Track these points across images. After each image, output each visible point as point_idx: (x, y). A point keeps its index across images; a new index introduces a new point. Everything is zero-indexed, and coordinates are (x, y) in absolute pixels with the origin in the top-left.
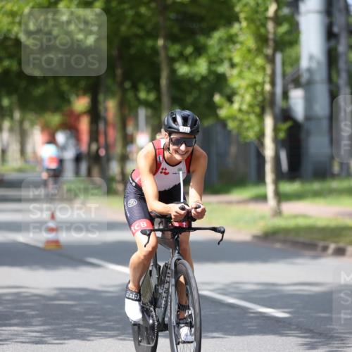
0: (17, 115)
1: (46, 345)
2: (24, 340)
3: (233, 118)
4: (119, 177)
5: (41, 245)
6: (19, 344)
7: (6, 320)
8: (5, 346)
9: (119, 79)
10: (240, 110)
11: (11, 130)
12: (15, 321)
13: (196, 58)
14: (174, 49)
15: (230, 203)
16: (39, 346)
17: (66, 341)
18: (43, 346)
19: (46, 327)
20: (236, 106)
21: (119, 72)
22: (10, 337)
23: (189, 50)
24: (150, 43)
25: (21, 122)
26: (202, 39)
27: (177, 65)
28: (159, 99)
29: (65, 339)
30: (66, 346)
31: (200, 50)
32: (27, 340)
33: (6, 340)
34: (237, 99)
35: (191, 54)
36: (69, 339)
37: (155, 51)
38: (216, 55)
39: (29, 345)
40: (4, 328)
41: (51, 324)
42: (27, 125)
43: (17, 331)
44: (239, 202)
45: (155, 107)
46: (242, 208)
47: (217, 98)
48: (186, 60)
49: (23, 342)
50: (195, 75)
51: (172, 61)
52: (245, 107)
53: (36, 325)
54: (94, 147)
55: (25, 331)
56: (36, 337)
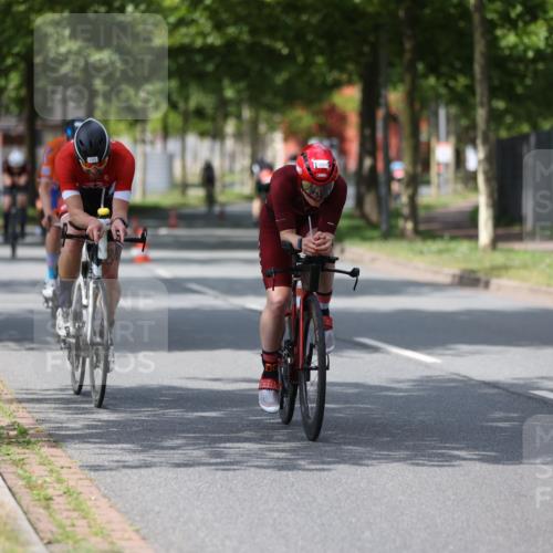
0: (247, 113)
1: (295, 472)
2: (261, 464)
4: (406, 211)
6: (252, 469)
7: (232, 431)
8: (231, 473)
9: (408, 56)
11: (238, 136)
12: (247, 434)
13: (527, 24)
14: (495, 8)
16: (284, 473)
18: (290, 473)
19: (293, 444)
21: (408, 45)
22: (238, 458)
25: (254, 124)
27: (499, 32)
28: (471, 89)
30: (330, 474)
32: (265, 464)
33: (232, 463)
35: (520, 16)
36: (334, 463)
39: (268, 471)
40: (228, 445)
42: (263, 128)
43: (248, 449)
45: (463, 101)
49: (257, 467)
51: (490, 26)
53: (279, 440)
54: (368, 162)
56: (278, 458)
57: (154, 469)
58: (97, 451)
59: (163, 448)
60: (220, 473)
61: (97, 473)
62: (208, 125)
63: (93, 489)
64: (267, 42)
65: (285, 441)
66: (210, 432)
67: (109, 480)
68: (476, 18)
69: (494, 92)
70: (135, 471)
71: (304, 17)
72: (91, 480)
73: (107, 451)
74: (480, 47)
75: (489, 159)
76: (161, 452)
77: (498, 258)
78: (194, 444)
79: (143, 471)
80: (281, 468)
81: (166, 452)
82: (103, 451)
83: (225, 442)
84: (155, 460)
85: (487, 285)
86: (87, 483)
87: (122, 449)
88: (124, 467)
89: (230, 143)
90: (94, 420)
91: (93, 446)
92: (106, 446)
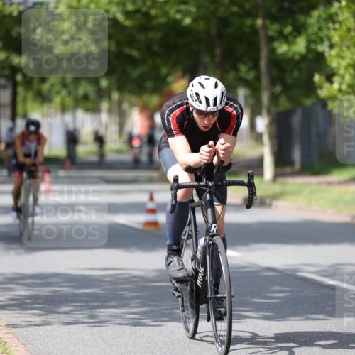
0: (115, 96)
1: (145, 327)
2: (122, 322)
3: (333, 98)
5: (140, 227)
6: (117, 326)
7: (105, 302)
9: (218, 59)
10: (340, 90)
11: (110, 111)
12: (114, 303)
13: (295, 37)
14: (273, 29)
15: (330, 184)
16: (138, 328)
17: (165, 323)
18: (142, 328)
19: (144, 309)
20: (336, 86)
21: (218, 51)
23: (288, 29)
24: (249, 22)
25: (120, 103)
26: (301, 18)
27: (276, 44)
28: (258, 79)
29: (163, 321)
30: (165, 327)
31: (299, 30)
32: (126, 322)
33: (104, 322)
34: (336, 79)
35: (291, 33)
36: (167, 321)
37: (254, 30)
38: (316, 34)
39: (124, 326)
40: (102, 310)
41: (150, 306)
42: (125, 106)
43: (115, 313)
44: (340, 183)
45: (254, 87)
46: (343, 188)
47: (317, 78)
48: (286, 39)
49: (121, 324)
50: (295, 54)
51: (271, 40)
52: (344, 87)
53: (134, 307)
55: (123, 313)
56: (134, 319)
57: (54, 326)
58: (18, 315)
59: (60, 313)
60: (96, 328)
61: (17, 329)
62: (89, 105)
63: (15, 339)
64: (128, 51)
65: (139, 307)
66: (90, 302)
67: (25, 333)
68: (262, 34)
69: (273, 82)
70: (42, 327)
71: (151, 35)
72: (13, 334)
73: (24, 315)
74: (264, 53)
75: (270, 124)
76: (58, 315)
77: (277, 188)
78: (80, 310)
79: (47, 327)
80: (135, 325)
81: (61, 315)
82: (21, 315)
83: (100, 308)
84: (54, 320)
85: (270, 205)
86: (11, 335)
87: (34, 314)
88: (35, 325)
89: (104, 117)
90: (16, 295)
91: (14, 312)
92: (23, 312)
